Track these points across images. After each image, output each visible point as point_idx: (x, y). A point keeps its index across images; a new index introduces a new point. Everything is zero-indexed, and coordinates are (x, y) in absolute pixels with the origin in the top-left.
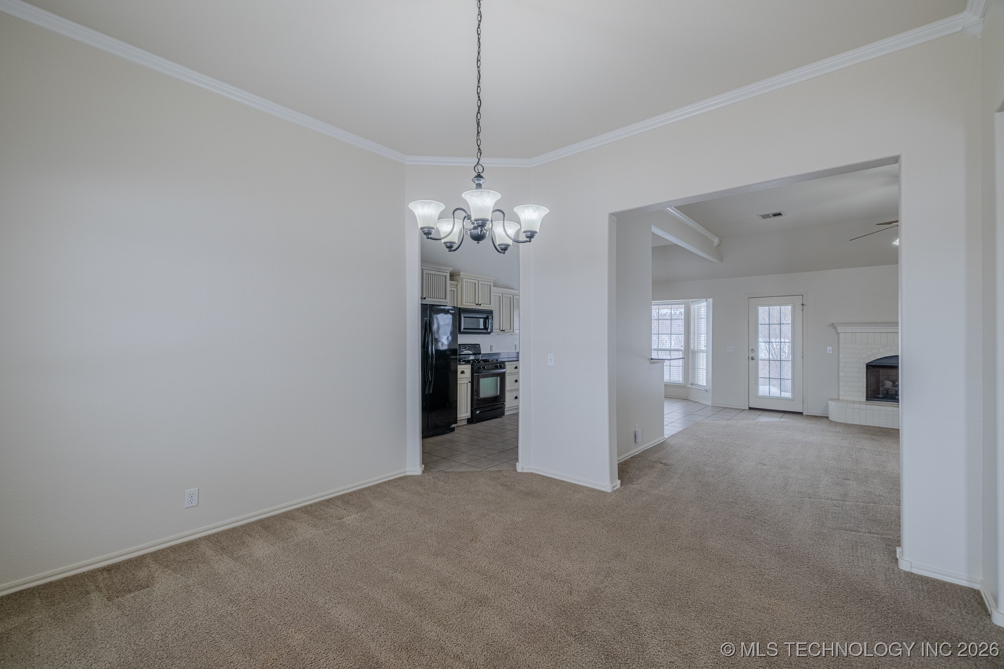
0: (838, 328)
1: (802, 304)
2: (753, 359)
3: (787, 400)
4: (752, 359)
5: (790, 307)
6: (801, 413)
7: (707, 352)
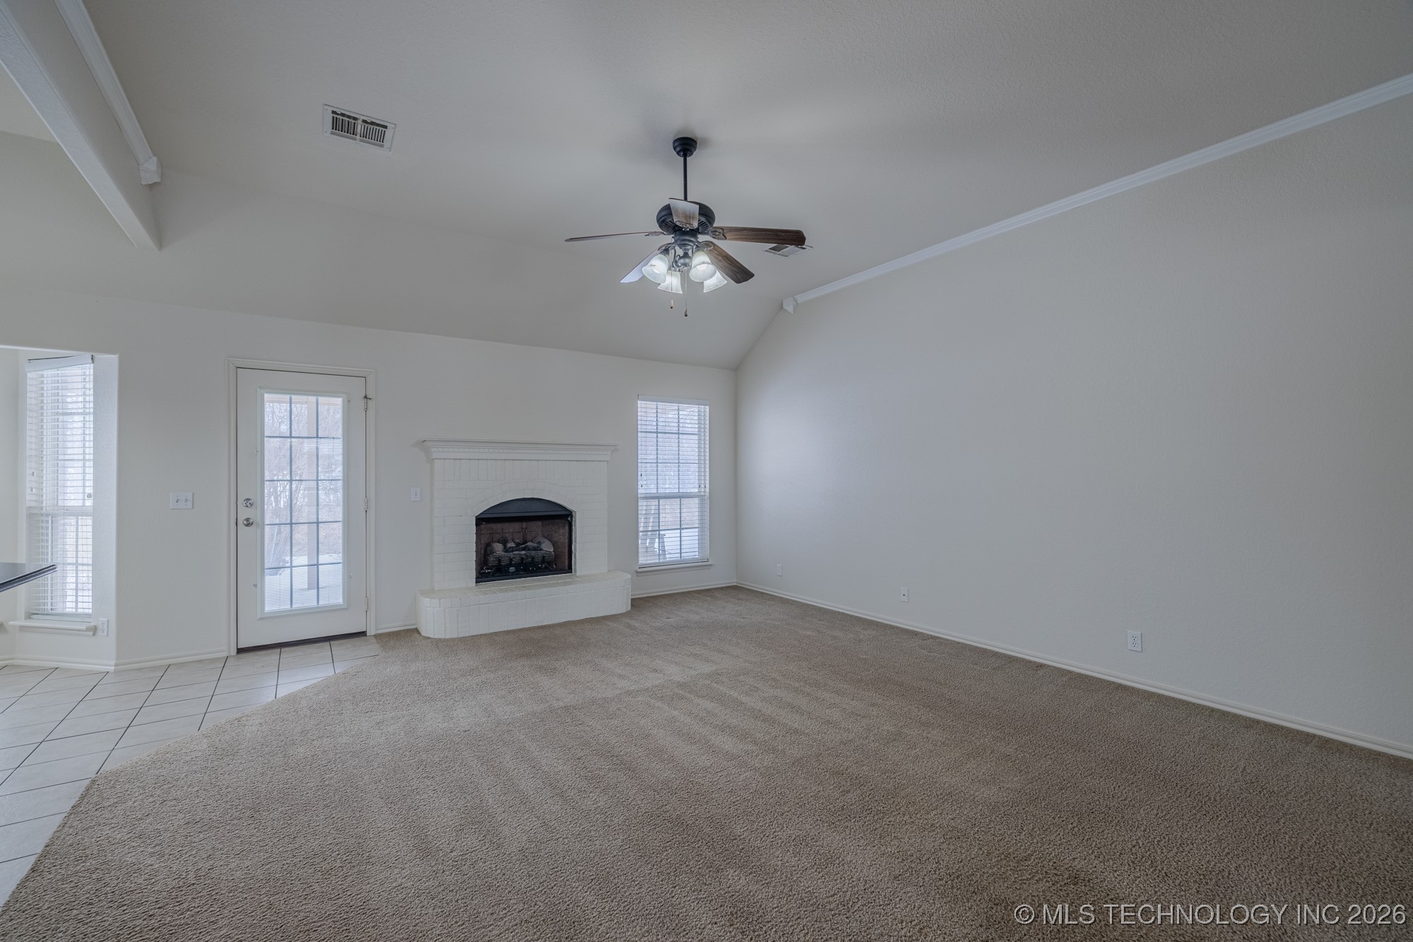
0: (433, 450)
1: (366, 397)
2: (249, 523)
3: (334, 610)
4: (247, 525)
5: (339, 401)
6: (363, 634)
7: (95, 513)
